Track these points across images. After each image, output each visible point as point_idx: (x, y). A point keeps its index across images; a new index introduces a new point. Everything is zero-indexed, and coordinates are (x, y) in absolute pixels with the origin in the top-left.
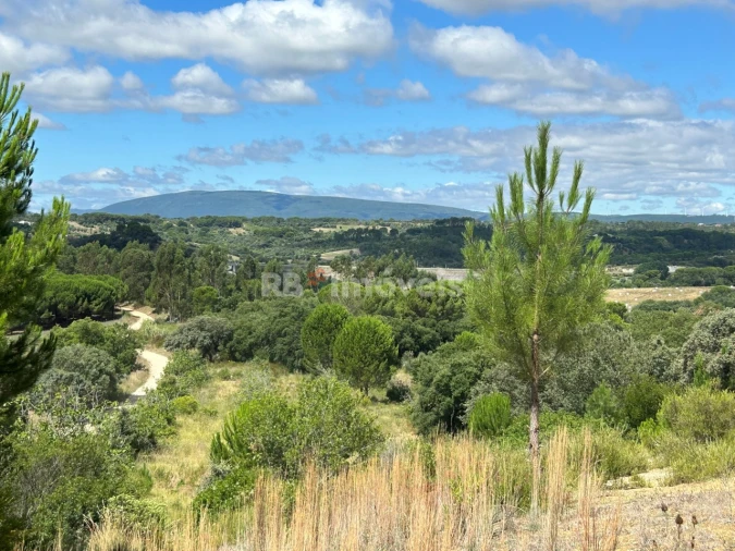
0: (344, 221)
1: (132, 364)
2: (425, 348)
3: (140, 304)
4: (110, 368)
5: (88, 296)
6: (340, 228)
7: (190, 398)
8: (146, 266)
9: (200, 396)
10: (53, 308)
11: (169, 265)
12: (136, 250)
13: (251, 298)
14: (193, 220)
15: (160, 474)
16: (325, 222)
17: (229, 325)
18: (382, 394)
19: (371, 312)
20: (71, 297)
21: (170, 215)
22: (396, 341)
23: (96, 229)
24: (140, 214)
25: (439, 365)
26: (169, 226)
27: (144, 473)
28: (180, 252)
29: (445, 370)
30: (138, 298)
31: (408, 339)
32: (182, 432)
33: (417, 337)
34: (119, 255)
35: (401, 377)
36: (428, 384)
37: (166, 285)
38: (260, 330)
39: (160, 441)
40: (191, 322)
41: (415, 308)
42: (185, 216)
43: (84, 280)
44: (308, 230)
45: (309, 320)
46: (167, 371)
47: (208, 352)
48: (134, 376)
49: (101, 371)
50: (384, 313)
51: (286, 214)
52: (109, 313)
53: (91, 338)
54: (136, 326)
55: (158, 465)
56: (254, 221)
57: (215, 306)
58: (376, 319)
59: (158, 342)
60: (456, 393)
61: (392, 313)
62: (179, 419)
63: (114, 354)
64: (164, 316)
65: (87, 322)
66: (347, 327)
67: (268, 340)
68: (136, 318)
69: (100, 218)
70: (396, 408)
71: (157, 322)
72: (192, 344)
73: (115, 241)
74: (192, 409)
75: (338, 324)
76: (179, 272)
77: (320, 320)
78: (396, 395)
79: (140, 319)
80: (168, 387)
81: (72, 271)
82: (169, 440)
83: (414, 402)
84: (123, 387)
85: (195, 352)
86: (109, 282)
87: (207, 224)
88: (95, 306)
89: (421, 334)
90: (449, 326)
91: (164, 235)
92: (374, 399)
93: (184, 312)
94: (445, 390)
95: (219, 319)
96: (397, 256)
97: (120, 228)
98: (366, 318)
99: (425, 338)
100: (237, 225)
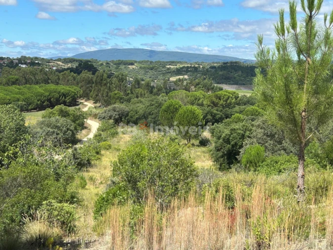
0: (180, 63)
1: (83, 126)
2: (217, 121)
3: (88, 99)
4: (72, 128)
5: (64, 95)
6: (179, 66)
7: (108, 143)
8: (90, 82)
9: (113, 142)
10: (49, 100)
11: (101, 82)
12: (86, 74)
13: (137, 97)
14: (113, 61)
15: (91, 179)
16: (172, 63)
17: (127, 109)
18: (197, 142)
19: (192, 104)
20: (57, 95)
21: (102, 59)
22: (204, 118)
23: (69, 65)
24: (89, 59)
25: (224, 129)
26: (102, 64)
27: (82, 178)
28: (105, 76)
29: (227, 132)
30: (87, 97)
31: (209, 117)
32: (104, 159)
33: (214, 116)
34: (79, 77)
35: (206, 134)
36: (219, 138)
37: (99, 90)
38: (141, 112)
39: (92, 162)
40: (110, 107)
41: (213, 103)
42: (109, 60)
43: (63, 88)
44: (164, 67)
45: (163, 107)
46: (98, 130)
47: (117, 121)
48: (84, 132)
49: (68, 129)
50: (198, 105)
51: (154, 59)
52: (74, 103)
53: (64, 114)
54: (85, 109)
55: (90, 174)
56: (139, 62)
57: (121, 100)
58: (195, 107)
59: (95, 116)
60: (232, 143)
61: (202, 105)
62: (103, 152)
63: (74, 121)
64: (98, 105)
65: (62, 107)
66: (181, 111)
67: (145, 116)
68: (86, 106)
69: (71, 60)
70: (203, 149)
71: (95, 107)
72: (110, 118)
73: (77, 71)
74: (109, 148)
75: (177, 109)
76: (105, 84)
77: (168, 107)
78: (204, 143)
79: (88, 106)
80: (98, 137)
81: (57, 84)
82: (97, 162)
83: (212, 146)
84: (78, 136)
85: (111, 121)
86: (73, 89)
87: (119, 64)
88: (68, 100)
89: (216, 114)
90: (229, 111)
91: (100, 68)
92: (193, 145)
93: (107, 103)
94: (227, 141)
95: (123, 106)
96: (205, 79)
97: (80, 65)
98: (190, 107)
99: (218, 117)
100: (132, 64)
